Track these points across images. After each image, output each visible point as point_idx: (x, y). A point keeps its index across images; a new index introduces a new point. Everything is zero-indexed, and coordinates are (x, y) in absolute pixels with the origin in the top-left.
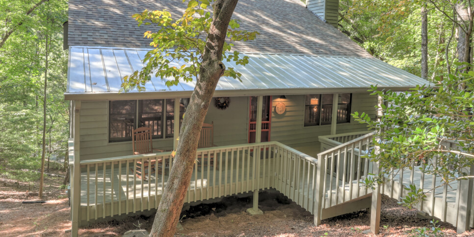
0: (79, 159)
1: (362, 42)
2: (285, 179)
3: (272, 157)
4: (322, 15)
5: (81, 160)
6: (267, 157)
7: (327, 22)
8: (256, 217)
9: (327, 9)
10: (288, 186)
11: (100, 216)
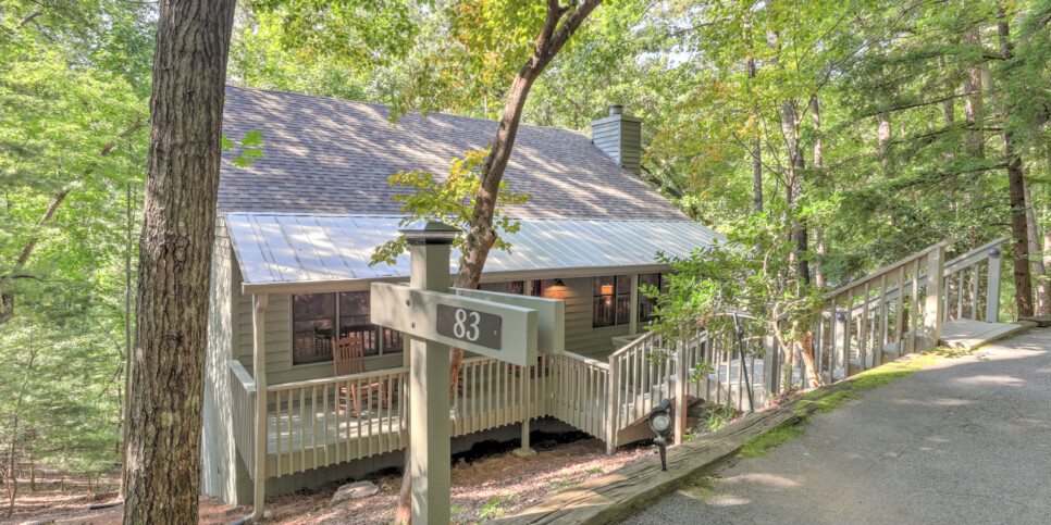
0: (265, 384)
1: (679, 197)
2: (566, 401)
3: (547, 375)
4: (616, 156)
5: (268, 385)
6: (540, 376)
7: (623, 167)
8: (526, 459)
9: (623, 146)
10: (571, 409)
11: (297, 470)
